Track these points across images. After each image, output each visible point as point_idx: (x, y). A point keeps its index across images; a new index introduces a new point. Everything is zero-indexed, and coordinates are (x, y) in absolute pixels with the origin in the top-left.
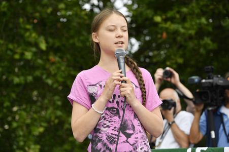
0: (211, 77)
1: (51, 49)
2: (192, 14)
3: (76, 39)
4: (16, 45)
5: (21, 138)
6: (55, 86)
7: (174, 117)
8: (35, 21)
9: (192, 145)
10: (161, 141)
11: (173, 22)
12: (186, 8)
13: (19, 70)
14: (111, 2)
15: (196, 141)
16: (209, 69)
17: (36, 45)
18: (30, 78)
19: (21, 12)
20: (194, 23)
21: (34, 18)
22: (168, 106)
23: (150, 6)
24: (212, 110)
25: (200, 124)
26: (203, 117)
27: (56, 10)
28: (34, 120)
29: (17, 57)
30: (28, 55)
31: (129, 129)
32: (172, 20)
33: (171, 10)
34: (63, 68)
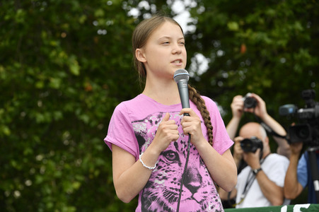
0: (312, 105)
1: (87, 73)
2: (281, 17)
3: (120, 59)
4: (38, 70)
5: (49, 198)
6: (93, 124)
7: (261, 163)
8: (64, 35)
9: (289, 202)
10: (243, 196)
11: (255, 30)
12: (273, 8)
13: (43, 103)
14: (167, 5)
15: (294, 196)
16: (307, 93)
17: (66, 68)
18: (58, 115)
19: (44, 22)
20: (284, 30)
21: (62, 31)
22: (251, 147)
23: (222, 8)
24: (314, 151)
25: (299, 171)
26: (302, 162)
27: (92, 18)
28: (65, 172)
29: (40, 85)
30: (55, 83)
31: (194, 181)
32: (254, 26)
33: (253, 12)
34: (103, 99)
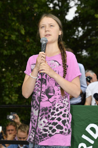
1: (28, 33)
4: (6, 31)
17: (19, 31)
18: (14, 52)
19: (10, 8)
29: (6, 38)
30: (13, 37)
34: (35, 47)
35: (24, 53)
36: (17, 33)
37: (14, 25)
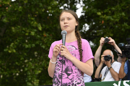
1: (44, 30)
3: (57, 25)
4: (26, 28)
5: (30, 76)
6: (46, 49)
7: (111, 65)
9: (121, 79)
10: (104, 77)
11: (107, 15)
13: (28, 41)
16: (128, 39)
17: (37, 28)
18: (34, 45)
19: (29, 11)
21: (35, 14)
25: (125, 68)
27: (46, 10)
28: (36, 66)
29: (27, 34)
30: (33, 33)
31: (69, 71)
33: (107, 9)
34: (50, 40)
35: (42, 45)
36: (35, 30)
37: (33, 24)
